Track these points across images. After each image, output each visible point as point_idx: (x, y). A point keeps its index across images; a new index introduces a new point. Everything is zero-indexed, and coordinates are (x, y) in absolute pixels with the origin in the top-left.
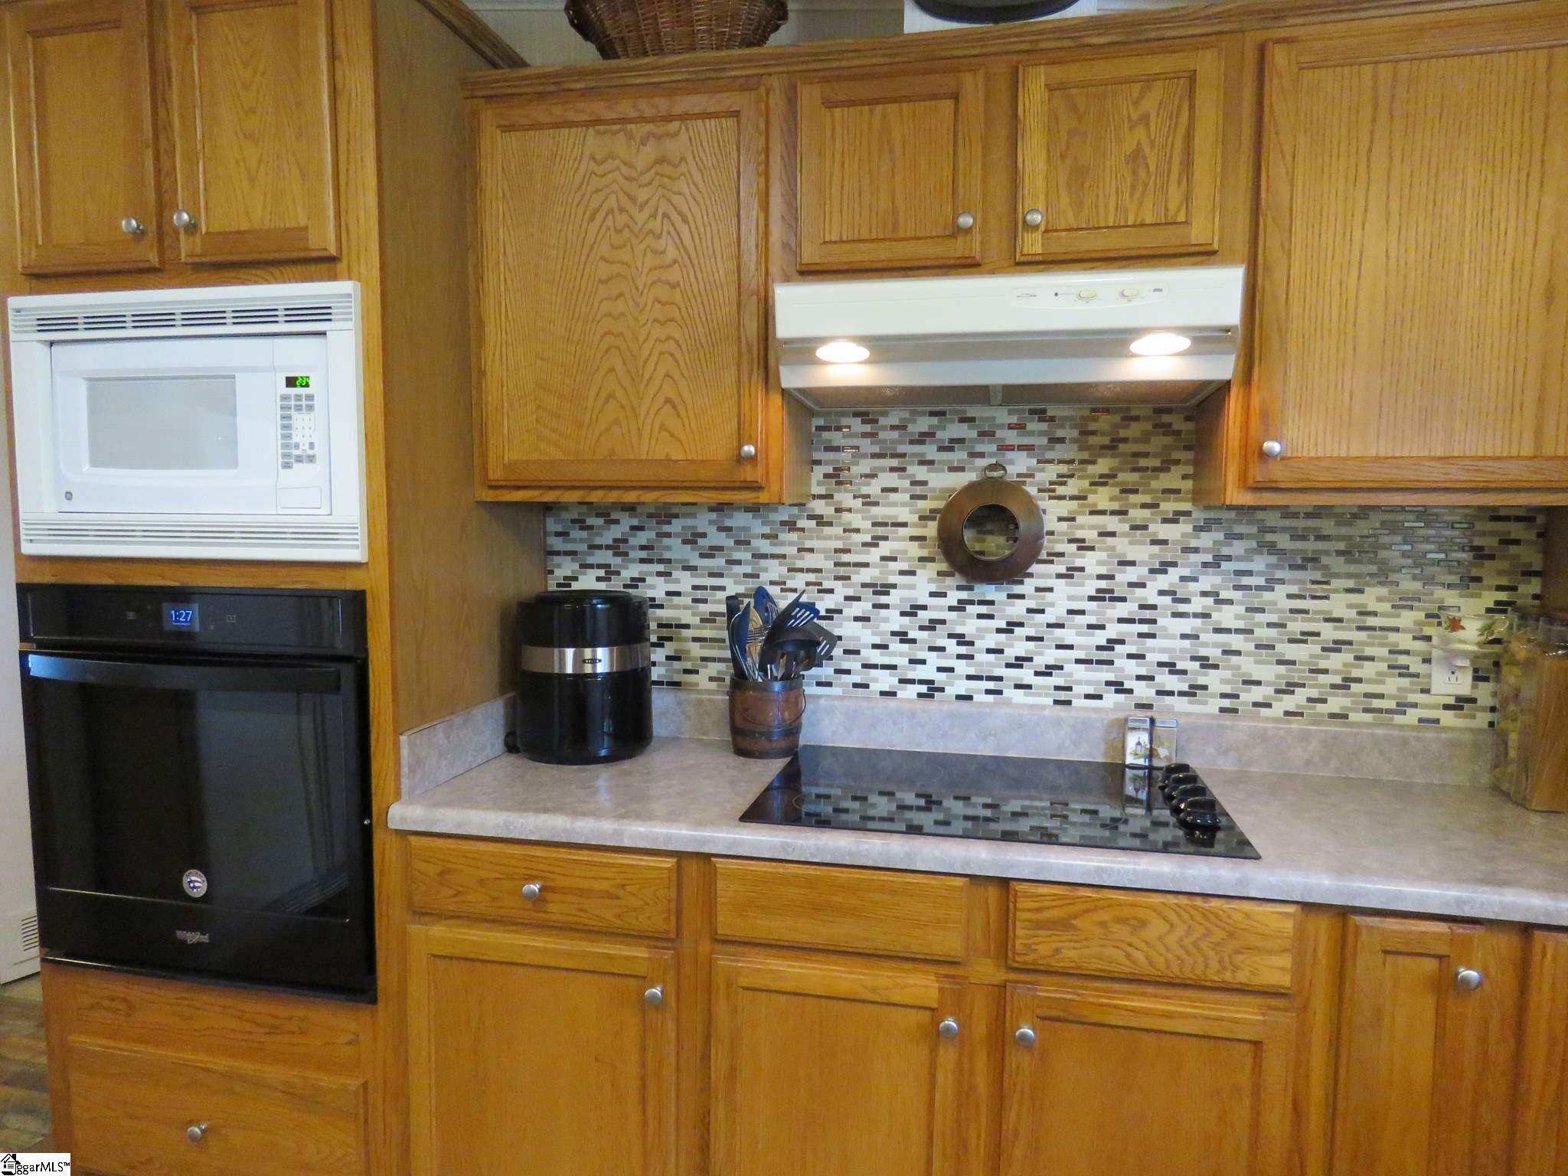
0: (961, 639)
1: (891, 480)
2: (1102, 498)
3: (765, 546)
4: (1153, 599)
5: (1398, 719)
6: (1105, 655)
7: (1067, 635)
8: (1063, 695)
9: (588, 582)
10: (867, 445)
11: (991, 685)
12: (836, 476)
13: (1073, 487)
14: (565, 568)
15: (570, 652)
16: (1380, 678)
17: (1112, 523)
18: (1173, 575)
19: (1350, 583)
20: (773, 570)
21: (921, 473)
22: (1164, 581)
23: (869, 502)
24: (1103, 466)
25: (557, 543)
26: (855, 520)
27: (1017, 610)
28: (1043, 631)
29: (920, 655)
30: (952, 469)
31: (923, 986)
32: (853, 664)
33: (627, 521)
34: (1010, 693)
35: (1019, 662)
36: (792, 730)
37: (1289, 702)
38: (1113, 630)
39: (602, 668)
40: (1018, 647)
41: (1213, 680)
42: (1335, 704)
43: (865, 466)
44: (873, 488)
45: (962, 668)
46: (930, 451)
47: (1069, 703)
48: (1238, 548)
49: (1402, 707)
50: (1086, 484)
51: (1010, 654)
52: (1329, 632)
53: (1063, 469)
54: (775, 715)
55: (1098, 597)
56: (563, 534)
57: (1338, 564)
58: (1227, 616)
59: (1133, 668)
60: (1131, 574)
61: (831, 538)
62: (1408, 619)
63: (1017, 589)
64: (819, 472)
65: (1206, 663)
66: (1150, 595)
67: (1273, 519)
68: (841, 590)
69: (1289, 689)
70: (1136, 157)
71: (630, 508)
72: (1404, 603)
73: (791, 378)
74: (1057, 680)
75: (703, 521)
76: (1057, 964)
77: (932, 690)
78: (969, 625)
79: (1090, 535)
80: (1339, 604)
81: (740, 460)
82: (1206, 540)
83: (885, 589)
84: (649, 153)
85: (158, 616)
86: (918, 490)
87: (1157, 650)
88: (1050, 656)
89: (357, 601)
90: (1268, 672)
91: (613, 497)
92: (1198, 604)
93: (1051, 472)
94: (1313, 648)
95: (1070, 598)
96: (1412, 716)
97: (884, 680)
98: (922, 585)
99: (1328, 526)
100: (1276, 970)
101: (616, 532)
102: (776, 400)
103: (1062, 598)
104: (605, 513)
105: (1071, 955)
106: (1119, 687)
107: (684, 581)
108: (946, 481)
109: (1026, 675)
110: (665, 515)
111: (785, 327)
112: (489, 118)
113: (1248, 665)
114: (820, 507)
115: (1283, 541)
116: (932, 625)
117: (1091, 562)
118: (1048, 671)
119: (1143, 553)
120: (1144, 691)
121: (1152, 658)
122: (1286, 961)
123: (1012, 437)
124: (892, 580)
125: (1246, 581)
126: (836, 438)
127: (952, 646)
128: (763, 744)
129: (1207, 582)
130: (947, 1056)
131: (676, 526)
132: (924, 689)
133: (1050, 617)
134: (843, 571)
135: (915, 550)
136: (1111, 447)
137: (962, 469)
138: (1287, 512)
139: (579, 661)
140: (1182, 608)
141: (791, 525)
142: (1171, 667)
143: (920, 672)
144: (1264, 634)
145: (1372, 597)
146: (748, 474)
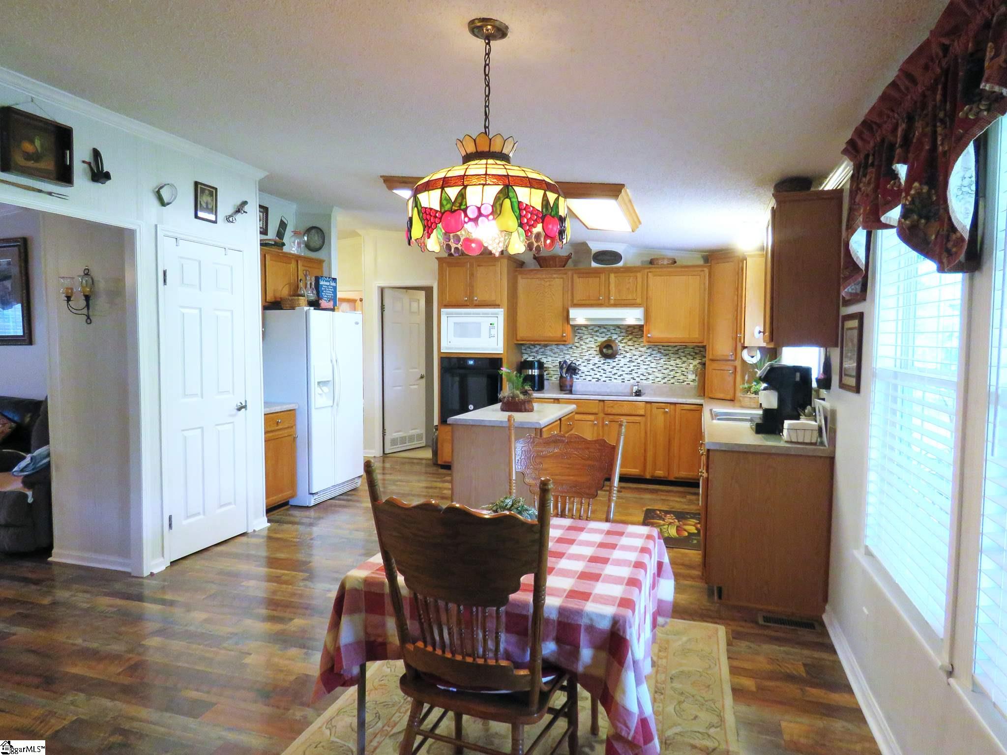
0: (604, 370)
1: (591, 339)
2: (630, 343)
3: (566, 352)
5: (683, 384)
6: (631, 373)
7: (623, 369)
8: (623, 380)
9: (530, 359)
10: (586, 332)
11: (609, 379)
12: (581, 339)
13: (624, 341)
14: (525, 357)
15: (530, 370)
16: (680, 376)
17: (632, 348)
19: (674, 359)
20: (568, 357)
21: (596, 338)
22: (642, 358)
23: (586, 343)
24: (630, 337)
25: (524, 351)
26: (584, 347)
27: (614, 364)
28: (620, 368)
29: (596, 373)
30: (602, 337)
31: (592, 417)
32: (583, 375)
33: (538, 347)
34: (613, 380)
35: (615, 374)
36: (571, 386)
38: (632, 368)
39: (536, 374)
40: (615, 371)
41: (650, 377)
42: (672, 381)
43: (585, 337)
44: (587, 341)
45: (604, 375)
46: (598, 334)
47: (624, 382)
48: (654, 352)
49: (684, 381)
50: (627, 340)
51: (613, 372)
52: (671, 368)
53: (623, 337)
54: (568, 383)
55: (630, 361)
56: (525, 349)
57: (672, 355)
58: (653, 365)
59: (637, 375)
60: (635, 357)
61: (579, 351)
62: (684, 365)
63: (614, 360)
64: (577, 338)
65: (649, 374)
66: (639, 361)
67: (661, 347)
68: (581, 360)
69: (664, 378)
70: (628, 289)
71: (539, 345)
72: (684, 362)
73: (571, 323)
74: (622, 377)
75: (554, 347)
76: (612, 413)
77: (598, 380)
78: (605, 367)
79: (628, 350)
80: (672, 363)
81: (563, 336)
82: (649, 351)
83: (589, 360)
84: (548, 283)
85: (467, 363)
86: (596, 341)
88: (621, 373)
89: (501, 359)
90: (660, 375)
91: (536, 343)
92: (647, 363)
93: (620, 338)
94: (668, 371)
96: (685, 383)
97: (589, 378)
98: (597, 359)
99: (670, 348)
100: (642, 412)
101: (536, 349)
102: (569, 326)
103: (623, 362)
104: (534, 345)
105: (614, 411)
106: (633, 379)
107: (550, 359)
108: (601, 340)
109: (616, 376)
110: (546, 346)
111: (571, 316)
112: (519, 277)
113: (657, 374)
114: (577, 344)
115: (663, 351)
116: (598, 367)
117: (628, 355)
118: (620, 376)
119: (637, 353)
120: (638, 379)
121: (639, 373)
122: (643, 410)
123: (613, 331)
124: (591, 358)
125: (656, 358)
126: (580, 331)
127: (602, 371)
128: (565, 388)
129: (649, 359)
130: (596, 428)
131: (548, 348)
133: (620, 365)
134: (581, 357)
135: (595, 353)
136: (631, 334)
137: (604, 337)
138: (663, 346)
139: (532, 372)
140: (645, 363)
141: (571, 348)
142: (643, 375)
143: (596, 376)
144: (659, 368)
145: (678, 361)
146: (564, 339)
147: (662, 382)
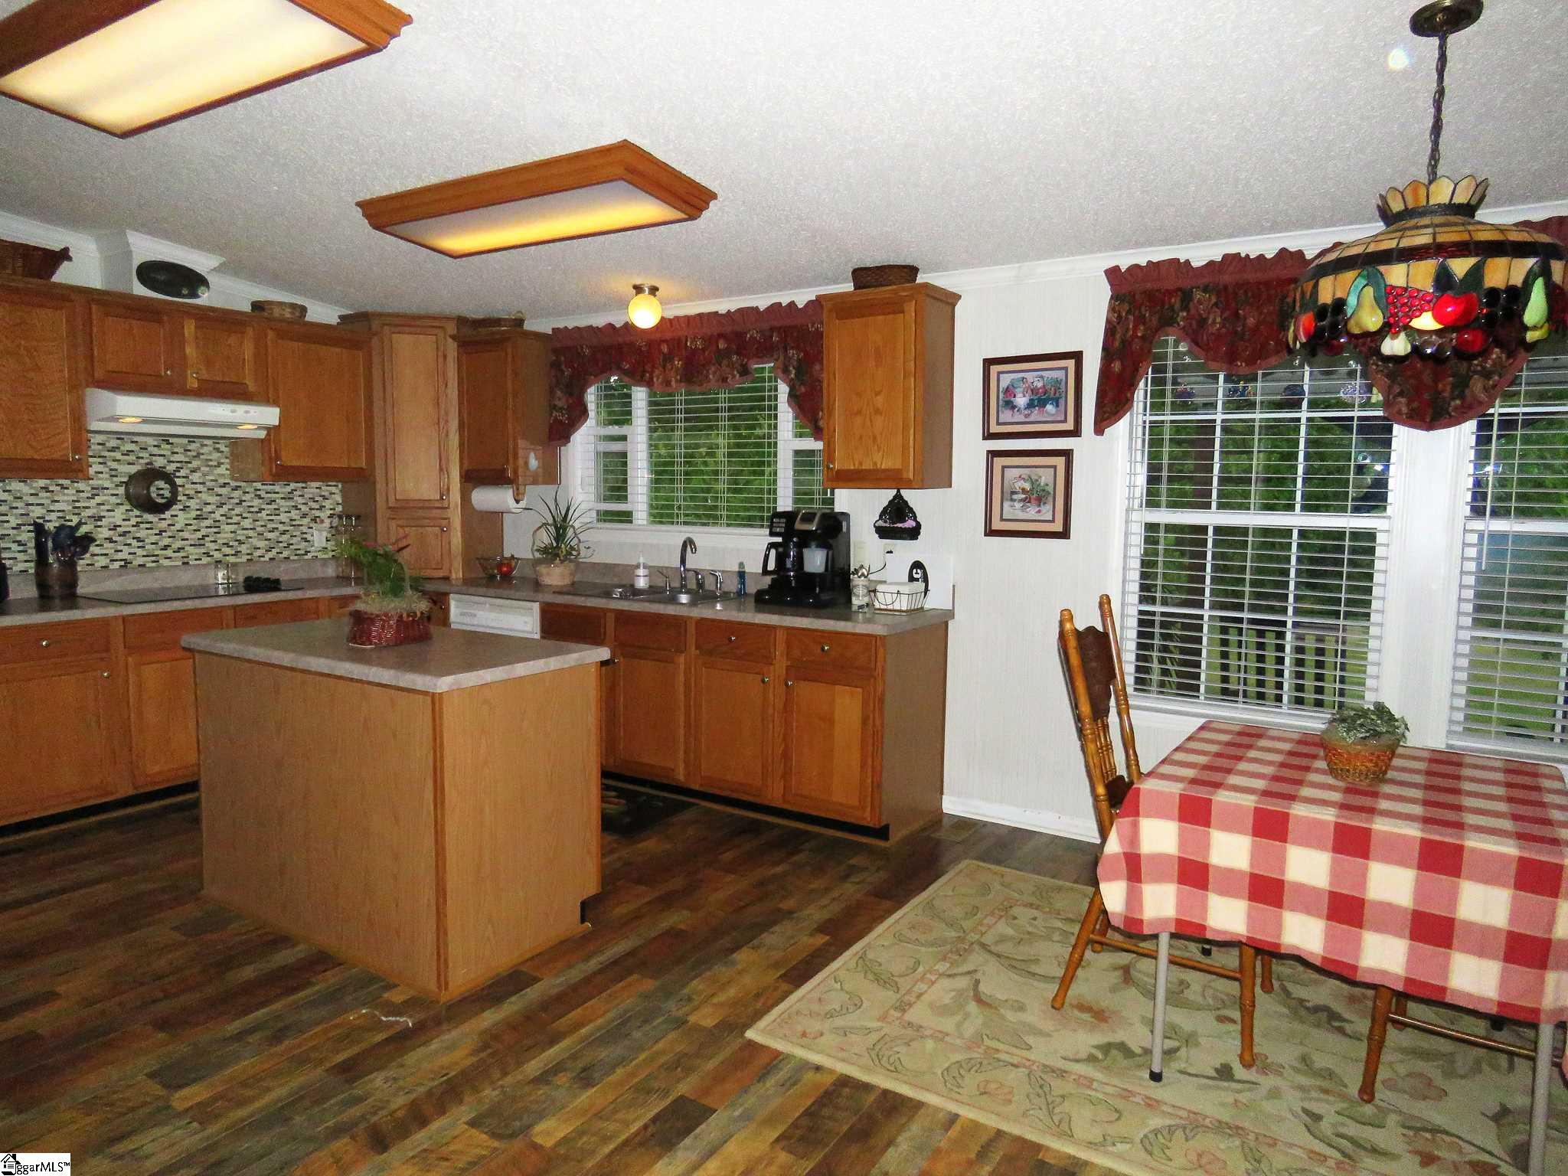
0: (139, 540)
1: (100, 468)
2: (195, 477)
4: (218, 518)
5: (306, 557)
6: (202, 542)
7: (185, 535)
8: (186, 560)
11: (154, 558)
13: (183, 473)
16: (299, 543)
17: (200, 487)
18: (225, 508)
19: (287, 509)
21: (114, 465)
22: (222, 511)
23: (88, 478)
24: (195, 464)
26: (82, 487)
27: (163, 525)
28: (175, 534)
29: (119, 548)
30: (129, 464)
34: (162, 561)
35: (166, 548)
37: (270, 555)
38: (204, 532)
40: (165, 541)
41: (244, 548)
42: (286, 554)
45: (140, 552)
46: (118, 456)
47: (188, 563)
48: (248, 497)
49: (307, 552)
50: (188, 471)
51: (161, 544)
52: (281, 527)
53: (179, 465)
55: (197, 518)
57: (282, 502)
58: (246, 523)
59: (213, 546)
60: (209, 508)
61: (69, 495)
62: (306, 521)
63: (162, 516)
65: (240, 542)
66: (217, 516)
67: (259, 486)
69: (270, 549)
72: (304, 515)
74: (182, 554)
77: (126, 563)
78: (142, 533)
80: (283, 517)
82: (236, 494)
83: (99, 518)
86: (113, 473)
87: (223, 538)
88: (179, 544)
90: (262, 544)
92: (236, 519)
93: (172, 466)
94: (277, 533)
95: (186, 519)
96: (309, 556)
97: (102, 561)
98: (118, 516)
99: (278, 488)
103: (182, 519)
106: (208, 554)
108: (126, 469)
109: (169, 553)
113: (255, 542)
115: (264, 494)
116: (124, 534)
117: (192, 503)
118: (179, 550)
119: (213, 499)
120: (218, 555)
121: (220, 542)
123: (155, 451)
124: (102, 514)
125: (251, 509)
127: (135, 543)
129: (238, 510)
132: (123, 563)
133: (178, 527)
134: (77, 511)
135: (114, 500)
137: (133, 464)
140: (229, 521)
142: (227, 545)
143: (120, 556)
144: (259, 529)
145: (294, 514)
147: (267, 558)
